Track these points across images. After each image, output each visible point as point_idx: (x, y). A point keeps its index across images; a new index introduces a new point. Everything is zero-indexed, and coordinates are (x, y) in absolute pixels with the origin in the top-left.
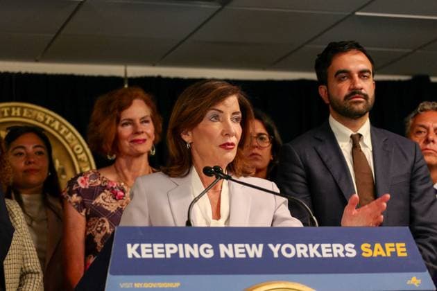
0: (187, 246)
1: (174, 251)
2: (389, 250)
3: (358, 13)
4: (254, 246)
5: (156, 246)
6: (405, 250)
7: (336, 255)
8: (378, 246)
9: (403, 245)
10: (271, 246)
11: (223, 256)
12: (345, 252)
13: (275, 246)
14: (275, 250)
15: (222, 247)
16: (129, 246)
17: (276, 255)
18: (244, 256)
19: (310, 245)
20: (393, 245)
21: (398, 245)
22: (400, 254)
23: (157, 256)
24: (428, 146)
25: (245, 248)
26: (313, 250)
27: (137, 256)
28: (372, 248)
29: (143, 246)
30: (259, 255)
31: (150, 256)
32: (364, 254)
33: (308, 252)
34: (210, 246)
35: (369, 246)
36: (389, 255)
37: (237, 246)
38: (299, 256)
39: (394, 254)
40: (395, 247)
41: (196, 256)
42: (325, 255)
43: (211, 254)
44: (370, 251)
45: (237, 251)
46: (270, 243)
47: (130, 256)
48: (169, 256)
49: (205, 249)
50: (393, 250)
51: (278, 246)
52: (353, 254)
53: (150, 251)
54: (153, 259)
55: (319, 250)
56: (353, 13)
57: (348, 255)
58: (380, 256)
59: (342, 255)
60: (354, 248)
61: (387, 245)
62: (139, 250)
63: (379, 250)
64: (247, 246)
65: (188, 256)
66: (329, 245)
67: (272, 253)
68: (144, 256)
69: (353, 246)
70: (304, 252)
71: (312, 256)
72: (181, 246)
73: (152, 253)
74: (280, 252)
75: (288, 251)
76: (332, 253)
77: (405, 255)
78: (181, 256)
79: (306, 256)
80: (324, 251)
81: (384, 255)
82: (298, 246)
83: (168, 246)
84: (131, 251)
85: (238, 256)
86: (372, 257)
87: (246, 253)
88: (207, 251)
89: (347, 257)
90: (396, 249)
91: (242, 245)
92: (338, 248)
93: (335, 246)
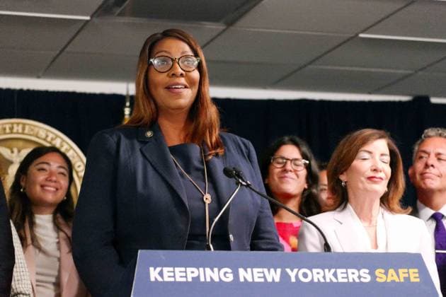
0: (208, 270)
1: (195, 275)
2: (402, 276)
3: (362, 35)
4: (272, 270)
5: (177, 269)
6: (417, 275)
7: (351, 280)
8: (391, 271)
9: (416, 270)
10: (288, 270)
11: (242, 280)
12: (360, 277)
13: (292, 271)
14: (292, 274)
15: (241, 271)
16: (152, 269)
17: (293, 280)
18: (262, 280)
19: (327, 270)
20: (406, 270)
21: (411, 271)
22: (413, 280)
23: (178, 279)
24: (428, 171)
25: (263, 272)
26: (329, 275)
27: (160, 279)
28: (386, 273)
29: (166, 270)
30: (277, 279)
31: (172, 279)
32: (378, 280)
33: (324, 277)
34: (229, 270)
35: (383, 271)
36: (402, 280)
37: (255, 270)
38: (316, 280)
39: (407, 279)
40: (408, 273)
41: (217, 279)
42: (341, 280)
43: (230, 278)
44: (384, 276)
45: (256, 275)
46: (288, 268)
47: (152, 279)
48: (190, 280)
49: (225, 273)
50: (407, 275)
51: (296, 270)
52: (368, 279)
53: (172, 274)
54: (175, 282)
55: (335, 275)
56: (357, 35)
57: (362, 280)
58: (393, 282)
59: (357, 280)
60: (369, 273)
61: (401, 271)
62: (161, 274)
63: (392, 276)
64: (266, 270)
65: (208, 280)
66: (344, 270)
67: (290, 277)
68: (166, 279)
69: (367, 271)
70: (321, 277)
71: (328, 280)
72: (201, 269)
73: (174, 277)
74: (297, 276)
75: (305, 275)
76: (347, 277)
77: (418, 280)
78: (202, 279)
79: (322, 280)
80: (340, 276)
81: (397, 280)
82: (315, 271)
83: (189, 270)
84: (154, 274)
85: (257, 280)
86: (385, 282)
87: (264, 277)
88: (227, 275)
89: (361, 283)
90: (409, 275)
91: (260, 270)
92: (353, 273)
93: (350, 271)
